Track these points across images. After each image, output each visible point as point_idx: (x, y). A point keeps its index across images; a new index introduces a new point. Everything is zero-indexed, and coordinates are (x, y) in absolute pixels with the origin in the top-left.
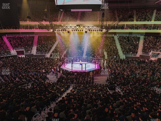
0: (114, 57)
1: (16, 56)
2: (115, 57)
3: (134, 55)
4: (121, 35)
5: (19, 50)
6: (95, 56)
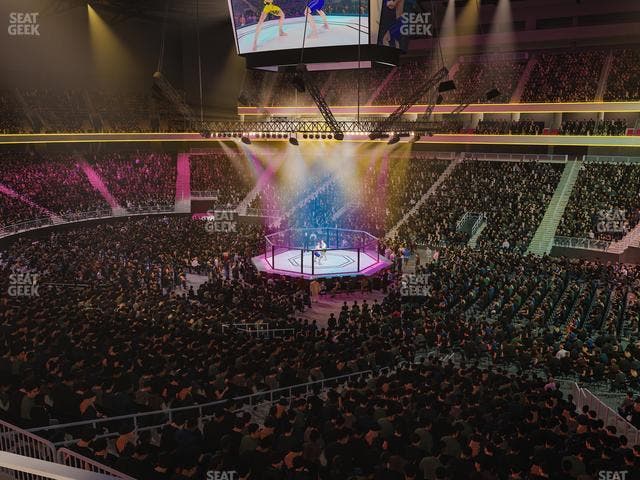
0: (501, 244)
1: (190, 215)
2: (506, 244)
3: (599, 246)
4: (598, 160)
5: (206, 198)
6: (429, 235)
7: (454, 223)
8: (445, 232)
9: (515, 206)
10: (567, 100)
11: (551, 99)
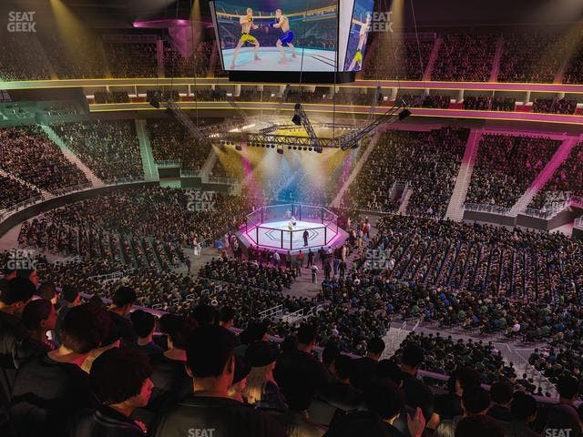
7: (387, 191)
8: (381, 200)
9: (433, 175)
10: (469, 80)
11: (457, 77)
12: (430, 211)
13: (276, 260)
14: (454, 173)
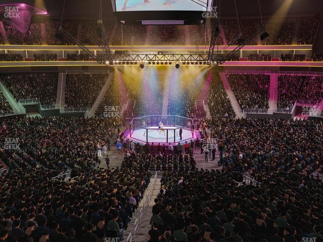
12: (227, 115)
13: (171, 151)
14: (225, 94)
